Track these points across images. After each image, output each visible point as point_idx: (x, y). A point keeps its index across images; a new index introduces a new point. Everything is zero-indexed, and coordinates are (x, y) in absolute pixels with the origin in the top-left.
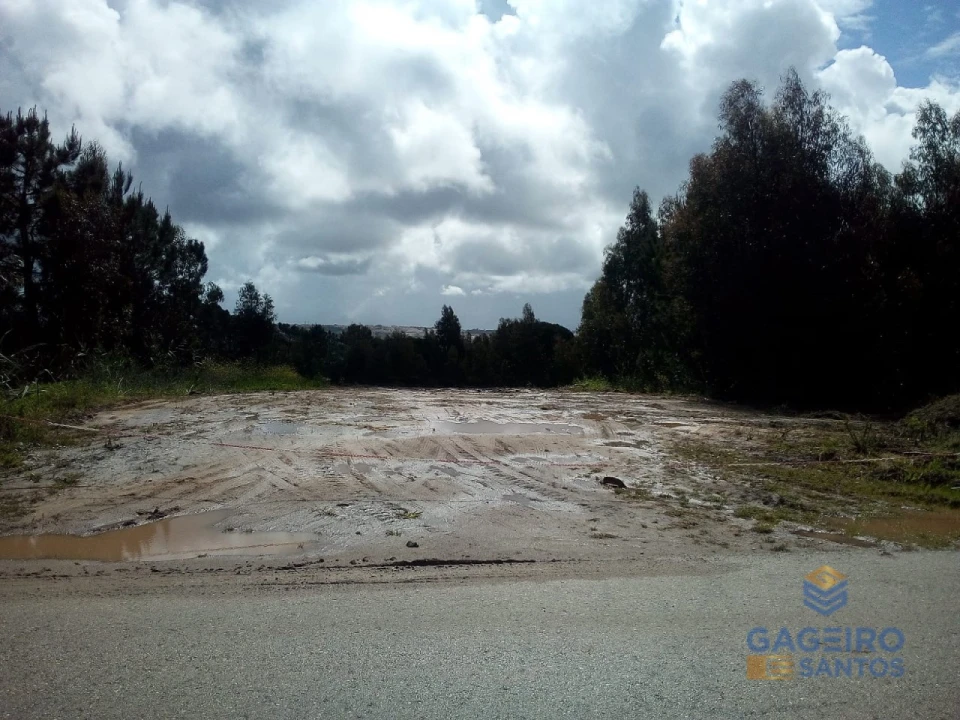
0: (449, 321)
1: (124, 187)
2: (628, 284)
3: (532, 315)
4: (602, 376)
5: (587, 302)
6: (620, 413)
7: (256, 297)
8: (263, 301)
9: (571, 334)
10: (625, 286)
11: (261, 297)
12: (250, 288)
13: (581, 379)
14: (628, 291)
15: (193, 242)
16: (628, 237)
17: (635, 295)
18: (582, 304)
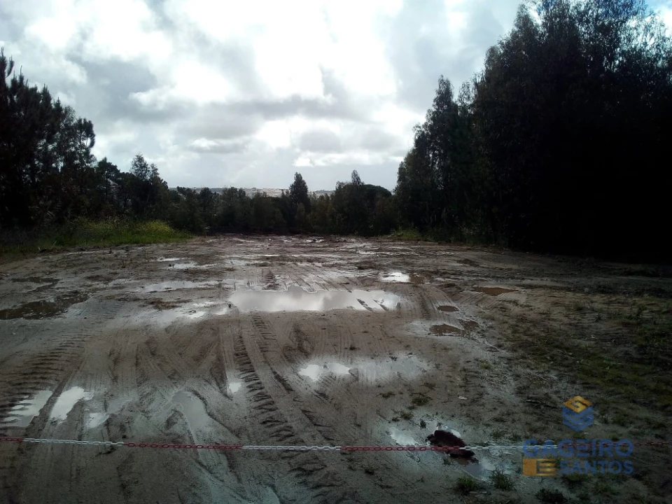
0: (299, 185)
1: (6, 71)
2: (434, 154)
3: (358, 179)
4: (414, 227)
5: (401, 169)
6: (436, 273)
7: (145, 166)
8: (151, 169)
9: (390, 193)
10: (431, 155)
11: (149, 166)
12: (140, 159)
13: (397, 229)
14: (433, 160)
15: (83, 122)
16: (434, 116)
17: (439, 162)
18: (397, 171)
